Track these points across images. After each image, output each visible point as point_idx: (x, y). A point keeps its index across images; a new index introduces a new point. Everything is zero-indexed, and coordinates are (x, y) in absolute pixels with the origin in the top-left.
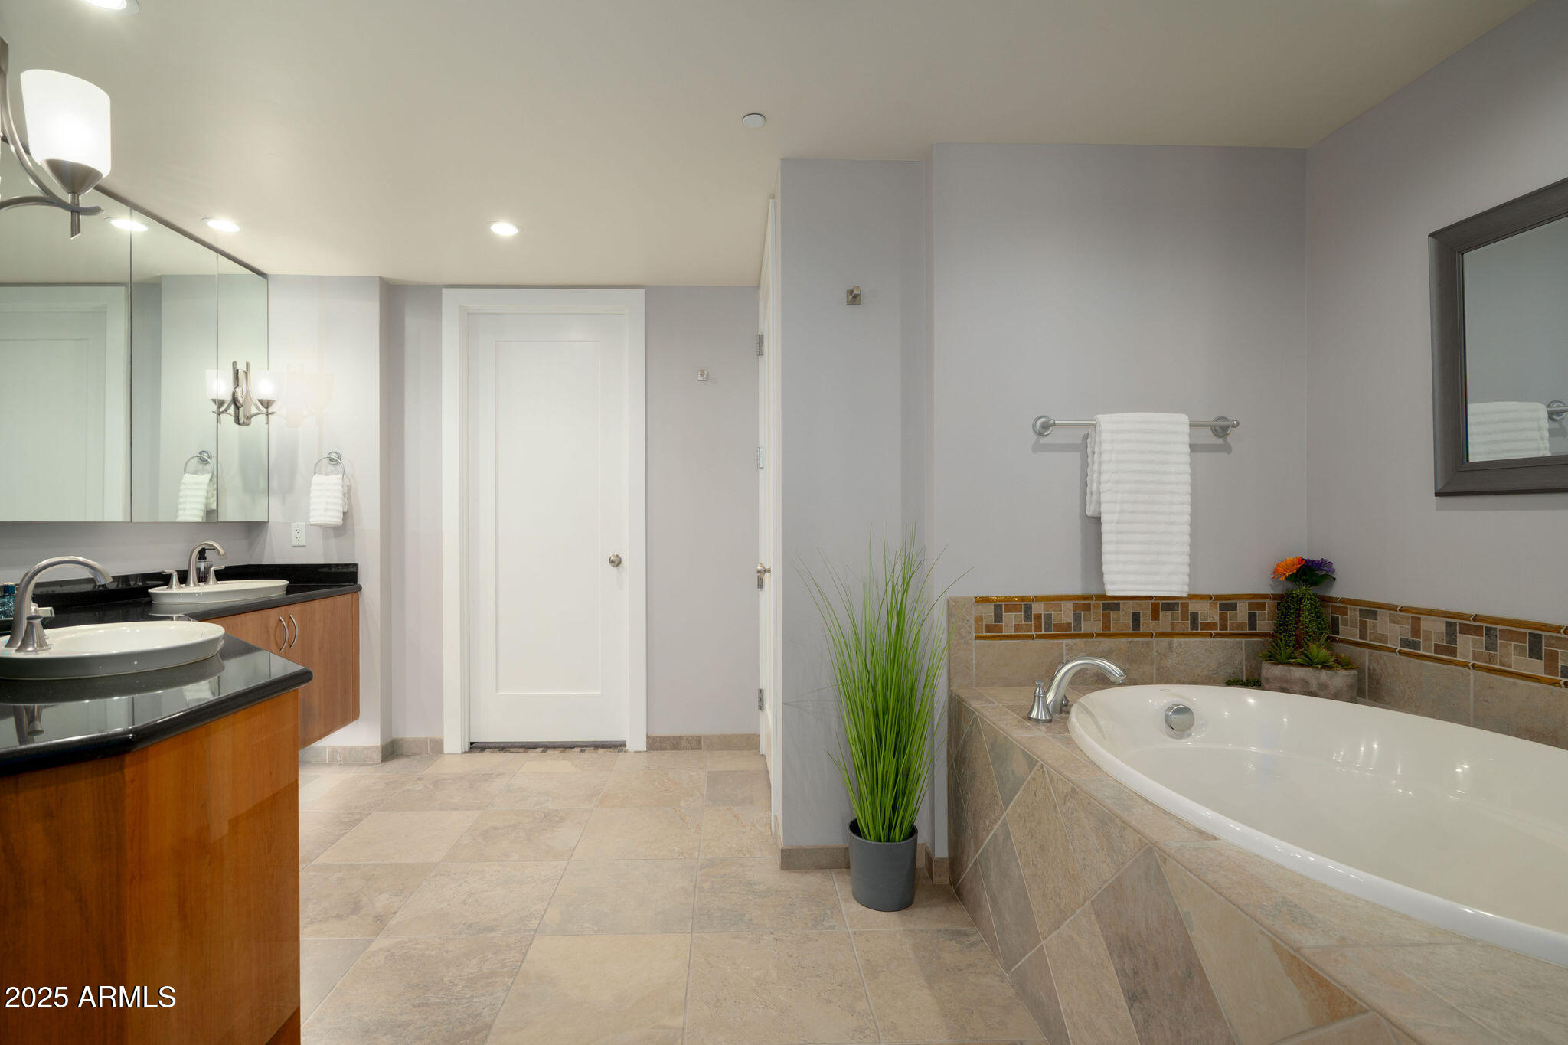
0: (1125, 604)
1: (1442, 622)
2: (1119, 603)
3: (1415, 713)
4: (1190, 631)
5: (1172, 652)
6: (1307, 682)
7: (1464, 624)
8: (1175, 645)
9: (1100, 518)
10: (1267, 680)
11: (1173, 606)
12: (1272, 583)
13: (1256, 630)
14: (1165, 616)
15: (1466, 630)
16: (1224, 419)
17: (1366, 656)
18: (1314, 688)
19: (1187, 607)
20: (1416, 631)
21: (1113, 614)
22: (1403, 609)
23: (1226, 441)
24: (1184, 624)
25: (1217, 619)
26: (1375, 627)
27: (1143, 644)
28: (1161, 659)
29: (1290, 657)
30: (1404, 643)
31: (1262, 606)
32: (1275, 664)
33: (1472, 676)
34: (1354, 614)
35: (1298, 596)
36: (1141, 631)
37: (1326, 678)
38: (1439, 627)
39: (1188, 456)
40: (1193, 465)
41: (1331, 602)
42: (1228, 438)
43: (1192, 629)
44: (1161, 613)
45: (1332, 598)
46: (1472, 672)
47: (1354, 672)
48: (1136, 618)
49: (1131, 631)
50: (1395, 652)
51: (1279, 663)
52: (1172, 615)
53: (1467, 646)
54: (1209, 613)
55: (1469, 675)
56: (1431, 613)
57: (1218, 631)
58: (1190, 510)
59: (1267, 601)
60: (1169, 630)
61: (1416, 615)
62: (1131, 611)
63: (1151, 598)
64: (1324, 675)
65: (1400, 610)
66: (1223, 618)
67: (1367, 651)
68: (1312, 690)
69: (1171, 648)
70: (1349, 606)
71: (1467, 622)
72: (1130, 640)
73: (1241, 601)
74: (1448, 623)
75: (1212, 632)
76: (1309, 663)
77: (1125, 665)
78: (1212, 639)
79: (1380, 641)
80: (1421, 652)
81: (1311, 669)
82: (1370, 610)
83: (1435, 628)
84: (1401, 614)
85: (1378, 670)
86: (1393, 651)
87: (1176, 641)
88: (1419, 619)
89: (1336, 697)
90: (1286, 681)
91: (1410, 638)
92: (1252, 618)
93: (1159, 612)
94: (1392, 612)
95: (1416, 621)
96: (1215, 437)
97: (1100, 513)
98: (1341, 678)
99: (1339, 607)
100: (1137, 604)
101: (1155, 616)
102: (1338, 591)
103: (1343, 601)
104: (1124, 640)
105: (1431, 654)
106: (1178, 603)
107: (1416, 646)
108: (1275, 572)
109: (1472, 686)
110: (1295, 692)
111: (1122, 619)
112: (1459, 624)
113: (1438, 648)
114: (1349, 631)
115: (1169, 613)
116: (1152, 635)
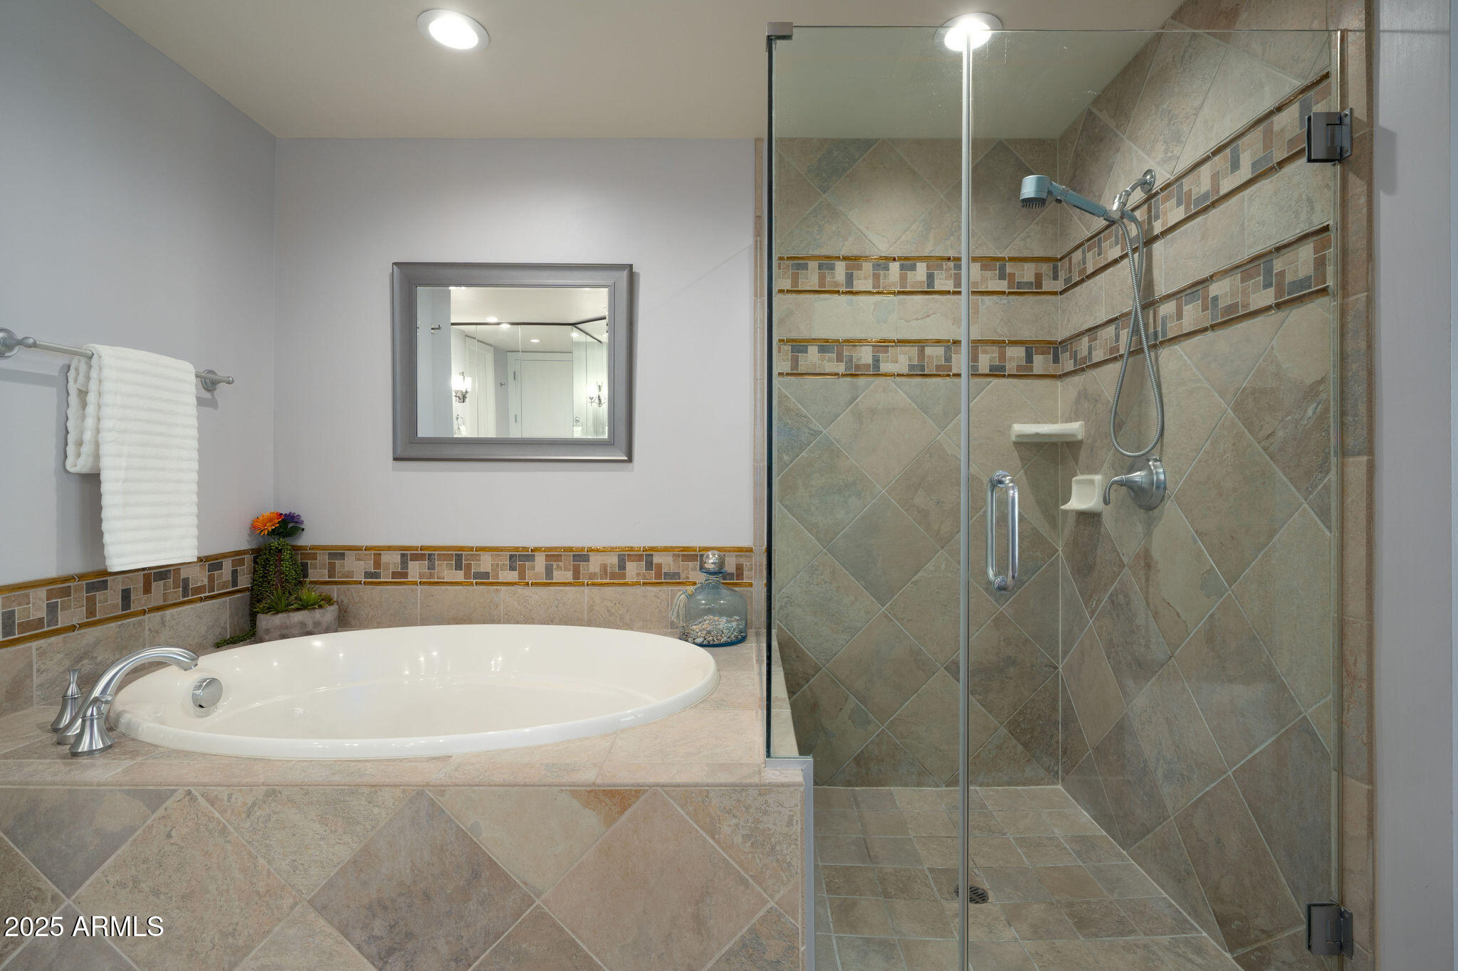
0: (114, 580)
1: (397, 554)
2: (107, 580)
3: (378, 627)
4: (182, 599)
5: (165, 626)
6: (305, 624)
7: (414, 554)
8: (168, 618)
9: (98, 475)
10: (267, 631)
11: (166, 575)
12: (248, 538)
13: (237, 586)
14: (157, 587)
15: (415, 558)
16: (211, 372)
17: (334, 591)
18: (310, 627)
19: (179, 573)
20: (377, 564)
21: (99, 595)
22: (367, 549)
23: (213, 396)
24: (175, 592)
25: (206, 581)
26: (343, 566)
27: (134, 625)
28: (154, 637)
29: (287, 606)
30: (368, 575)
31: (241, 562)
32: (274, 614)
33: (419, 590)
34: (323, 558)
35: (277, 548)
36: (132, 610)
37: (319, 616)
38: (396, 558)
39: (195, 409)
40: (198, 418)
41: (300, 550)
42: (215, 392)
43: (184, 597)
44: (154, 585)
45: (301, 546)
46: (419, 588)
47: (335, 607)
48: (126, 595)
49: (120, 613)
50: (361, 584)
51: (278, 612)
52: (165, 585)
53: (416, 569)
54: (199, 577)
55: (417, 590)
56: (389, 548)
57: (207, 594)
58: (198, 468)
59: (246, 556)
60: (161, 603)
61: (377, 552)
62: (121, 587)
63: (144, 569)
64: (317, 614)
65: (365, 550)
66: (211, 579)
67: (335, 587)
68: (309, 629)
69: (163, 623)
70: (318, 552)
71: (417, 552)
72: (119, 623)
73: (225, 560)
74: (402, 554)
75: (202, 596)
76: (304, 606)
77: (114, 654)
78: (202, 604)
79: (347, 577)
80: (382, 580)
81: (306, 611)
82: (338, 553)
83: (392, 560)
84: (367, 552)
85: (346, 601)
86: (360, 583)
87: (168, 612)
88: (380, 554)
89: (327, 631)
90: (287, 627)
91: (373, 570)
92: (235, 573)
93: (151, 584)
94: (357, 552)
95: (378, 557)
96: (204, 391)
97: (100, 470)
98: (329, 614)
99: (310, 554)
100: (128, 578)
101: (147, 589)
102: (306, 540)
103: (313, 548)
104: (113, 625)
105: (389, 580)
106: (170, 571)
107: (377, 575)
108: (253, 527)
109: (419, 597)
110: (294, 636)
111: (110, 599)
112: (409, 554)
113: (395, 575)
114: (317, 573)
115: (161, 583)
116: (144, 612)
